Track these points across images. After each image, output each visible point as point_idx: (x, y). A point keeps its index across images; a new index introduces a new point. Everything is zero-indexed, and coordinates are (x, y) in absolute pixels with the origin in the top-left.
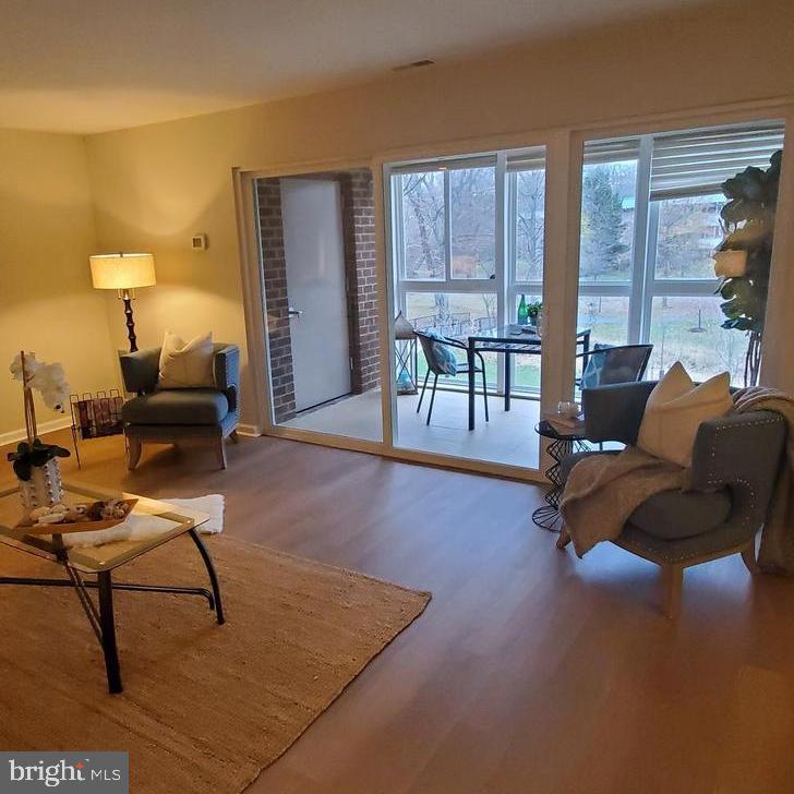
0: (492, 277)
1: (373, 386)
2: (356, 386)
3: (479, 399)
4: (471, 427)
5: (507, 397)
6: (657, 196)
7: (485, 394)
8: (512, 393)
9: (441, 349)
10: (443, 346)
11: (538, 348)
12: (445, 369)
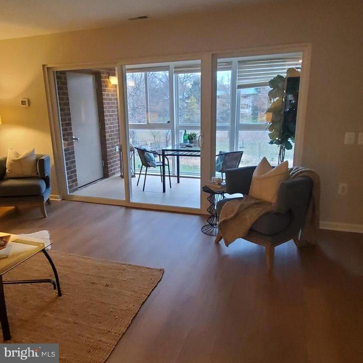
0: (169, 122)
1: (114, 174)
2: (106, 174)
3: (167, 178)
4: (164, 191)
5: (178, 177)
6: (240, 87)
7: (170, 176)
8: (180, 175)
9: (149, 155)
10: (150, 154)
11: (199, 154)
12: (150, 164)
